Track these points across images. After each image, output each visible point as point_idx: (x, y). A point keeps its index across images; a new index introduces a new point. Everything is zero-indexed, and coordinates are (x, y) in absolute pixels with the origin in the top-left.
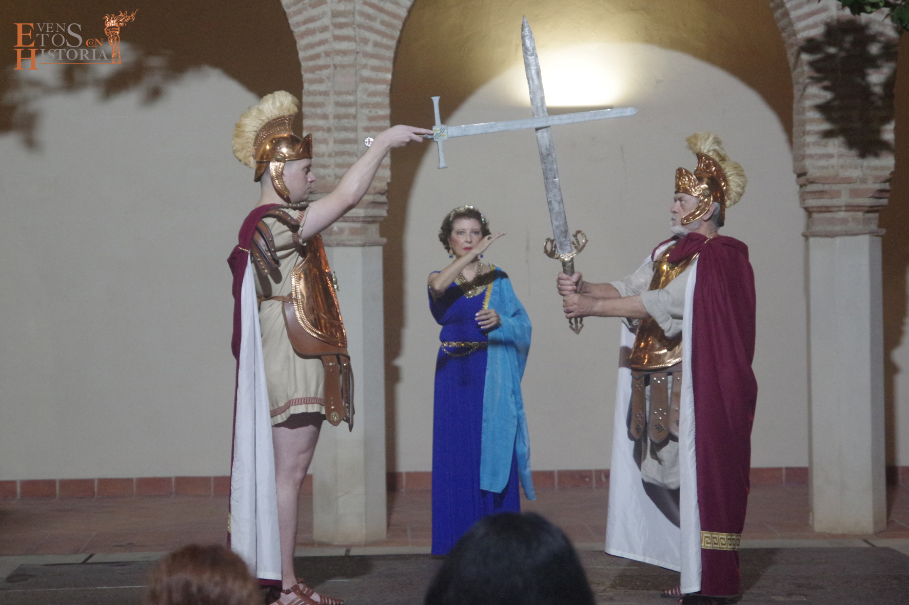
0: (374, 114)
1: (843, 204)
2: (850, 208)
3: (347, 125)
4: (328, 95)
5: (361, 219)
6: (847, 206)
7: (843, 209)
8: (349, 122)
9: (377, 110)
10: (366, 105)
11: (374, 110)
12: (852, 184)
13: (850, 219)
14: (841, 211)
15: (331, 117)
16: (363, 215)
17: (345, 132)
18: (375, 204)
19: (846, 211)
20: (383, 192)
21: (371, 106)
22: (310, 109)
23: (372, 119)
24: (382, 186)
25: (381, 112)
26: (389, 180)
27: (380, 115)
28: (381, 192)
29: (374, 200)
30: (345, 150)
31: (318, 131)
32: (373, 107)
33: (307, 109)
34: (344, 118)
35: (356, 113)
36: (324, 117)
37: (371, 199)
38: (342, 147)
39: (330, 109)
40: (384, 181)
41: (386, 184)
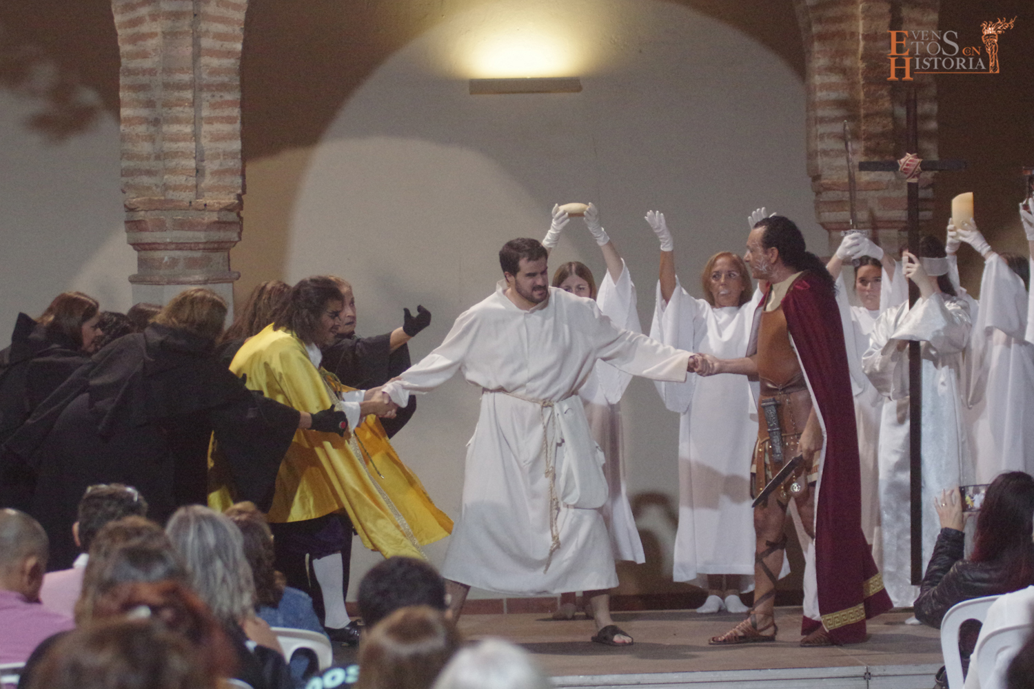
0: (219, 99)
2: (880, 224)
3: (181, 115)
4: (155, 74)
5: (201, 246)
8: (182, 112)
9: (222, 94)
10: (209, 87)
11: (218, 94)
12: (882, 192)
13: (881, 239)
15: (159, 104)
16: (204, 241)
17: (178, 125)
18: (221, 224)
19: (873, 228)
20: (231, 207)
21: (214, 89)
22: (130, 93)
23: (214, 106)
24: (230, 199)
25: (228, 97)
26: (239, 191)
27: (228, 101)
28: (229, 209)
29: (217, 219)
30: (178, 150)
31: (140, 124)
32: (217, 90)
33: (127, 94)
34: (177, 105)
35: (194, 100)
36: (150, 104)
37: (214, 217)
38: (174, 146)
39: (158, 94)
40: (232, 192)
41: (236, 197)
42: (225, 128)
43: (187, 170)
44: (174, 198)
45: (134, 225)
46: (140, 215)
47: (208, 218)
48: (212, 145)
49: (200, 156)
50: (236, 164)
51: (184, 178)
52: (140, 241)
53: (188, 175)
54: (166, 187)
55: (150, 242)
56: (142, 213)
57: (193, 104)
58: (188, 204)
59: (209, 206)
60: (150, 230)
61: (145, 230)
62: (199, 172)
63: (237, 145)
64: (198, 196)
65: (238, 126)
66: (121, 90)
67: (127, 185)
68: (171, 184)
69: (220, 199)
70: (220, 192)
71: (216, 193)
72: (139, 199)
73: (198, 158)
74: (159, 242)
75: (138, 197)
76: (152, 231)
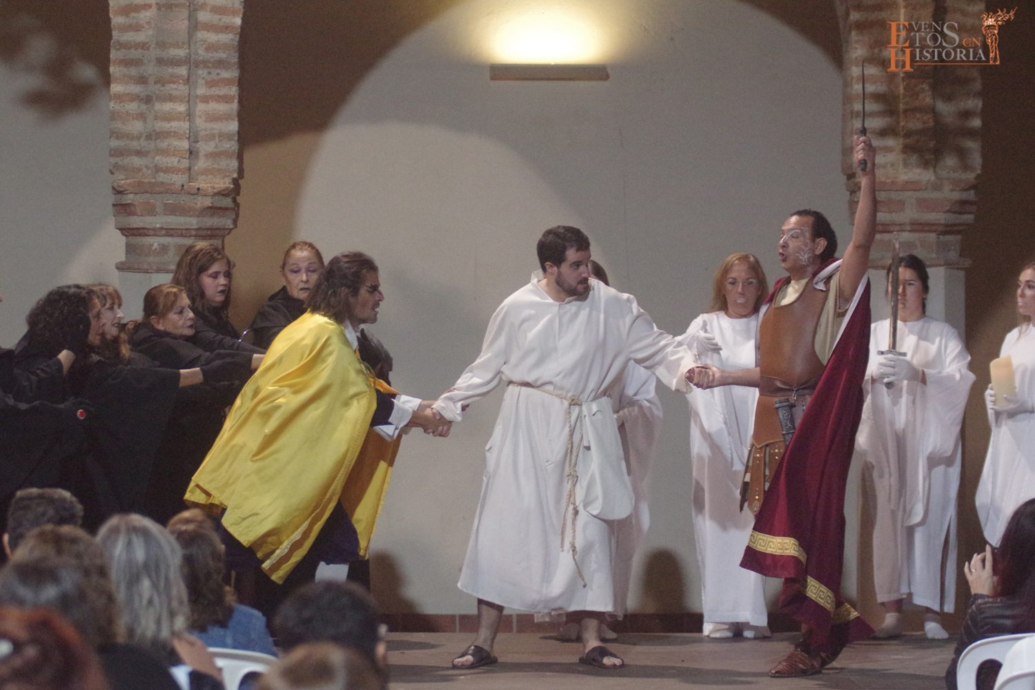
0: (216, 77)
1: (907, 221)
2: (918, 227)
3: (175, 93)
4: (148, 48)
5: (193, 233)
6: (912, 224)
7: (908, 228)
8: (176, 89)
9: (219, 71)
10: (205, 63)
11: (214, 71)
12: (920, 192)
13: (918, 243)
14: (905, 231)
15: (151, 80)
16: (196, 227)
17: (172, 104)
18: (214, 210)
19: (910, 231)
20: (225, 193)
21: (211, 65)
22: (121, 68)
23: (211, 84)
24: (225, 183)
25: (226, 74)
26: (235, 175)
27: (224, 79)
28: (223, 194)
29: (211, 205)
30: (171, 130)
31: (131, 102)
32: (213, 67)
33: (117, 69)
34: (170, 83)
35: (189, 76)
36: (142, 80)
37: (208, 202)
38: (166, 126)
39: (150, 69)
40: (227, 176)
41: (231, 181)
42: (222, 108)
43: (180, 151)
44: (165, 181)
45: (122, 208)
46: (129, 198)
47: (201, 203)
48: (209, 125)
49: (194, 137)
50: (232, 146)
51: (177, 159)
52: (128, 227)
53: (181, 157)
54: (158, 169)
55: (138, 227)
56: (131, 196)
57: (187, 81)
58: (180, 188)
59: (202, 190)
60: (139, 214)
61: (134, 214)
62: (192, 153)
63: (234, 126)
64: (191, 179)
65: (235, 106)
66: (111, 64)
67: (116, 166)
68: (161, 166)
69: (214, 183)
70: (215, 176)
71: (210, 176)
72: (128, 181)
73: (192, 139)
74: (148, 227)
75: (126, 179)
76: (142, 216)
